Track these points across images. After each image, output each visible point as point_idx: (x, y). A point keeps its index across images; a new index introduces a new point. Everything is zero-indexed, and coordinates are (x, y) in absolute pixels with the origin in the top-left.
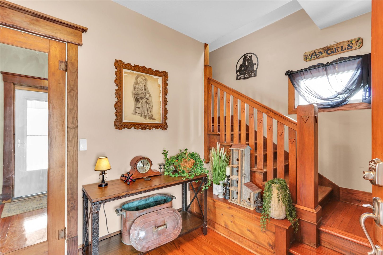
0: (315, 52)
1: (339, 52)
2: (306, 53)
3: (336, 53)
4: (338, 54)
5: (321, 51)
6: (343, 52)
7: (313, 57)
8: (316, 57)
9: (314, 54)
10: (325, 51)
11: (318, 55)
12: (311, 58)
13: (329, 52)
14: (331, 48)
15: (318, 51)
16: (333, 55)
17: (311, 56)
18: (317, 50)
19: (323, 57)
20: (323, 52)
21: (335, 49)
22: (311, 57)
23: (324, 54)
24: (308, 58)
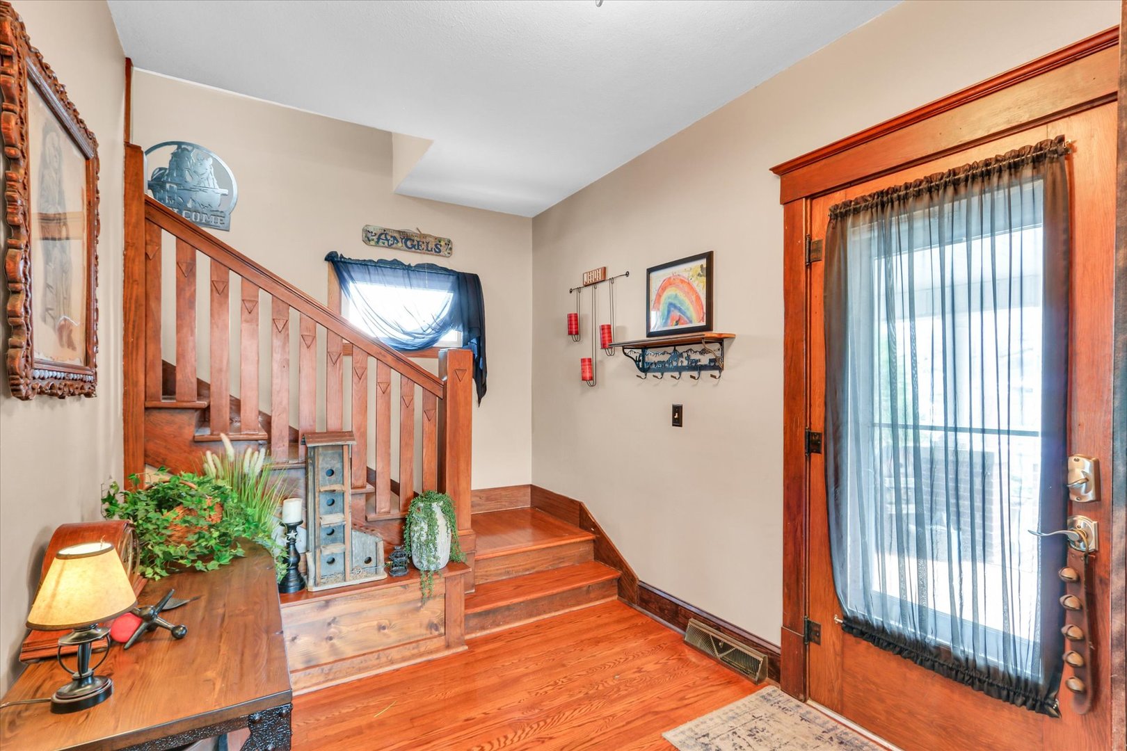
0: (384, 233)
1: (422, 251)
2: (370, 227)
3: (418, 251)
4: (421, 253)
5: (396, 235)
6: (428, 254)
7: (381, 241)
8: (386, 244)
9: (383, 237)
10: (402, 239)
11: (390, 242)
12: (378, 242)
13: (409, 243)
14: (412, 238)
15: (390, 234)
16: (414, 252)
17: (377, 236)
18: (389, 230)
19: (399, 249)
20: (400, 240)
21: (418, 242)
22: (379, 239)
23: (400, 244)
24: (373, 240)
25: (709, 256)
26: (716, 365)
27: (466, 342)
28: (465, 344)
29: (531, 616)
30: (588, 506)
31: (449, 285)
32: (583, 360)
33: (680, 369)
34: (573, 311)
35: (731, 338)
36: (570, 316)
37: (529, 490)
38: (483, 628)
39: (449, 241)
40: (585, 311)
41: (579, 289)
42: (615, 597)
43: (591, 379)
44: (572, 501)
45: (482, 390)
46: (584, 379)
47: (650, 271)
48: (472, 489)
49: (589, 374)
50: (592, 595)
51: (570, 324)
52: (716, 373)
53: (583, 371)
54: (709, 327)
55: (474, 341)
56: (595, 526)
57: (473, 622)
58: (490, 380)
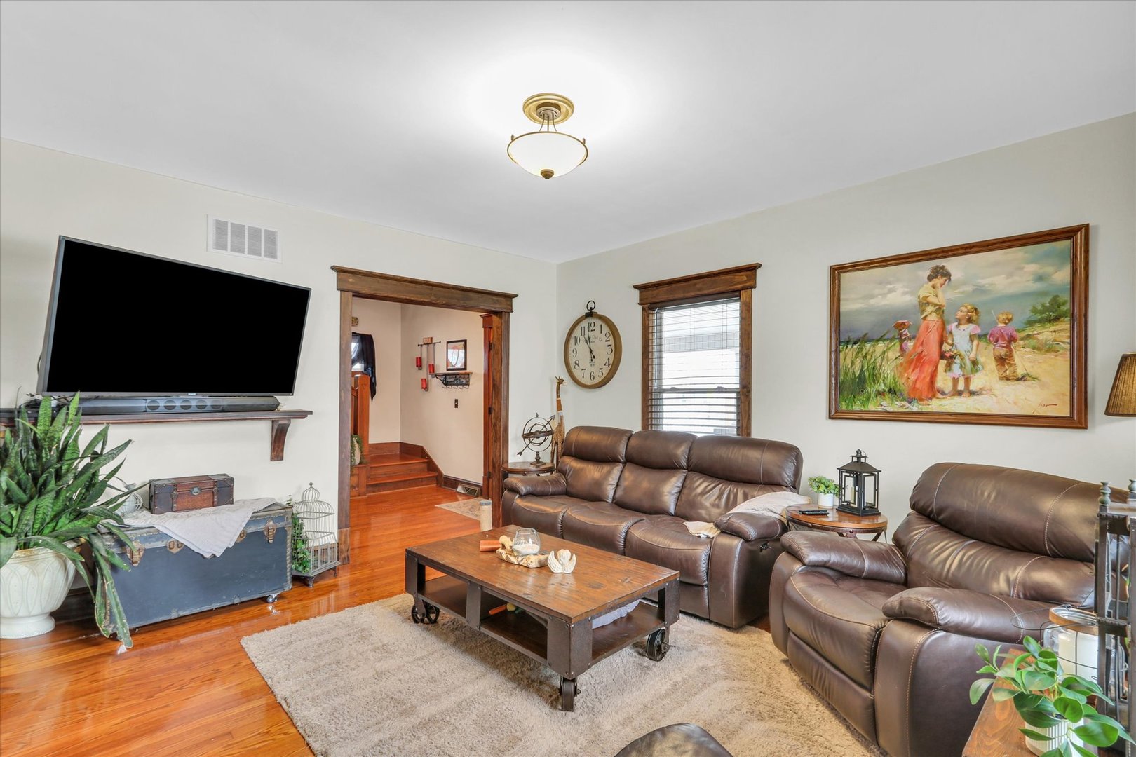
25: (465, 341)
26: (467, 384)
27: (366, 369)
28: (365, 370)
29: (395, 489)
30: (425, 448)
31: (357, 340)
32: (422, 379)
33: (457, 385)
34: (420, 356)
35: (472, 373)
36: (417, 358)
37: (399, 445)
38: (374, 492)
39: (357, 318)
40: (424, 356)
41: (421, 345)
42: (435, 485)
43: (426, 388)
44: (418, 446)
45: (373, 393)
46: (423, 388)
47: (448, 343)
48: (370, 443)
49: (425, 386)
50: (424, 483)
51: (417, 362)
52: (467, 386)
53: (422, 384)
54: (465, 369)
55: (370, 369)
56: (428, 455)
57: (370, 489)
58: (378, 388)
